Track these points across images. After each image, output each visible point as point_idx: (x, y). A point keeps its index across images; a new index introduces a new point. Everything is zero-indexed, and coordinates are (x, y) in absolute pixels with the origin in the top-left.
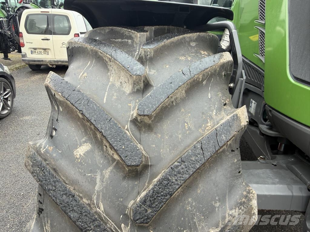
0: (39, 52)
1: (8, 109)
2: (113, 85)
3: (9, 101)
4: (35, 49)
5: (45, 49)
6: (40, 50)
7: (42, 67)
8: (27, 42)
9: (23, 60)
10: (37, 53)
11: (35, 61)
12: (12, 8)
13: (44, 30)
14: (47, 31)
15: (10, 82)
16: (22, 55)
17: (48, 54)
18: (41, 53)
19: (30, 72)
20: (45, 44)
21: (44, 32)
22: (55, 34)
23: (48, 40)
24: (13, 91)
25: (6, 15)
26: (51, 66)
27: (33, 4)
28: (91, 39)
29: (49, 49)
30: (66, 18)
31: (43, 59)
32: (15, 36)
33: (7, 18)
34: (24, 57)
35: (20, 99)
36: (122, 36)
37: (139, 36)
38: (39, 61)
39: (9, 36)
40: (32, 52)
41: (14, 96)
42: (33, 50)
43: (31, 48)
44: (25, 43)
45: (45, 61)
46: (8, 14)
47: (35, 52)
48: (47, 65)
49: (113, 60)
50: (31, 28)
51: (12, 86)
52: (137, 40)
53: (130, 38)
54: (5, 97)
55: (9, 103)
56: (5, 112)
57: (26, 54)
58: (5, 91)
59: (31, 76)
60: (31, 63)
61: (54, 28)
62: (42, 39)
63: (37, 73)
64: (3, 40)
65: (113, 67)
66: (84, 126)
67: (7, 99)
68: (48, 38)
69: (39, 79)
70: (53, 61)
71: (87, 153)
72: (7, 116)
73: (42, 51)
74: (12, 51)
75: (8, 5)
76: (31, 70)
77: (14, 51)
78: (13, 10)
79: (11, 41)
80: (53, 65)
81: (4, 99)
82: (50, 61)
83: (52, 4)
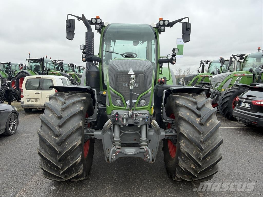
0: (32, 101)
1: (14, 131)
2: (58, 104)
3: (16, 126)
4: (30, 99)
5: (36, 99)
6: (33, 100)
7: (33, 110)
8: (25, 95)
9: (21, 106)
10: (31, 101)
11: (29, 106)
12: (13, 71)
13: (37, 88)
14: (39, 88)
15: (17, 116)
16: (21, 103)
17: (38, 102)
18: (33, 101)
19: (25, 113)
20: (36, 96)
21: (36, 89)
22: (43, 90)
23: (39, 93)
24: (18, 121)
25: (8, 76)
26: (39, 109)
27: (29, 70)
28: (55, 95)
29: (39, 99)
30: (51, 81)
31: (34, 105)
32: (17, 91)
33: (8, 78)
34: (22, 104)
35: (20, 126)
36: (63, 94)
37: (66, 94)
38: (31, 106)
39: (14, 92)
40: (28, 101)
41: (18, 124)
42: (28, 99)
43: (27, 98)
44: (24, 95)
45: (36, 106)
46: (9, 76)
47: (30, 101)
48: (36, 108)
49: (59, 99)
50: (29, 87)
51: (18, 118)
52: (66, 95)
53: (64, 94)
54: (14, 124)
55: (15, 127)
56: (13, 132)
57: (24, 102)
58: (14, 120)
59: (25, 115)
60: (26, 107)
61: (43, 86)
62: (35, 93)
63: (29, 113)
64: (9, 94)
65: (58, 101)
66: (51, 111)
67: (14, 125)
68: (39, 92)
69: (31, 117)
70: (41, 106)
71: (51, 116)
72: (14, 134)
73: (34, 100)
74: (14, 101)
75: (10, 70)
76: (25, 112)
77: (15, 100)
78: (13, 73)
79: (14, 94)
80: (40, 108)
81: (13, 124)
82: (39, 106)
83: (42, 70)
